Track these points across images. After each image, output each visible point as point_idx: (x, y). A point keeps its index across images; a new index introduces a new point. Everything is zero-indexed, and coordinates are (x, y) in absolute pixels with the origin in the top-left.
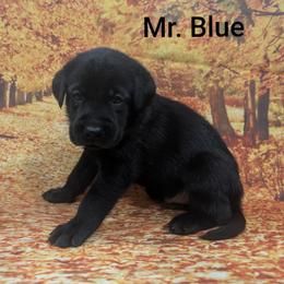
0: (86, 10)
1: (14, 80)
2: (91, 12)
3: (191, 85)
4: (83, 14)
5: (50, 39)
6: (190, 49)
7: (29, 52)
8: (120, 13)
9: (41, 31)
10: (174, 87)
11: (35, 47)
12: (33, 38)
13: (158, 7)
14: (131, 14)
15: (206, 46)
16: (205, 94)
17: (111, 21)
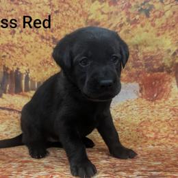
0: (77, 15)
1: (28, 73)
2: (81, 15)
3: (161, 62)
4: (75, 18)
5: (52, 41)
6: (158, 35)
7: (37, 51)
8: (103, 13)
9: (45, 35)
10: (147, 65)
11: (41, 47)
12: (40, 40)
13: (133, 4)
14: (112, 13)
15: (172, 32)
16: (171, 69)
17: (97, 20)
